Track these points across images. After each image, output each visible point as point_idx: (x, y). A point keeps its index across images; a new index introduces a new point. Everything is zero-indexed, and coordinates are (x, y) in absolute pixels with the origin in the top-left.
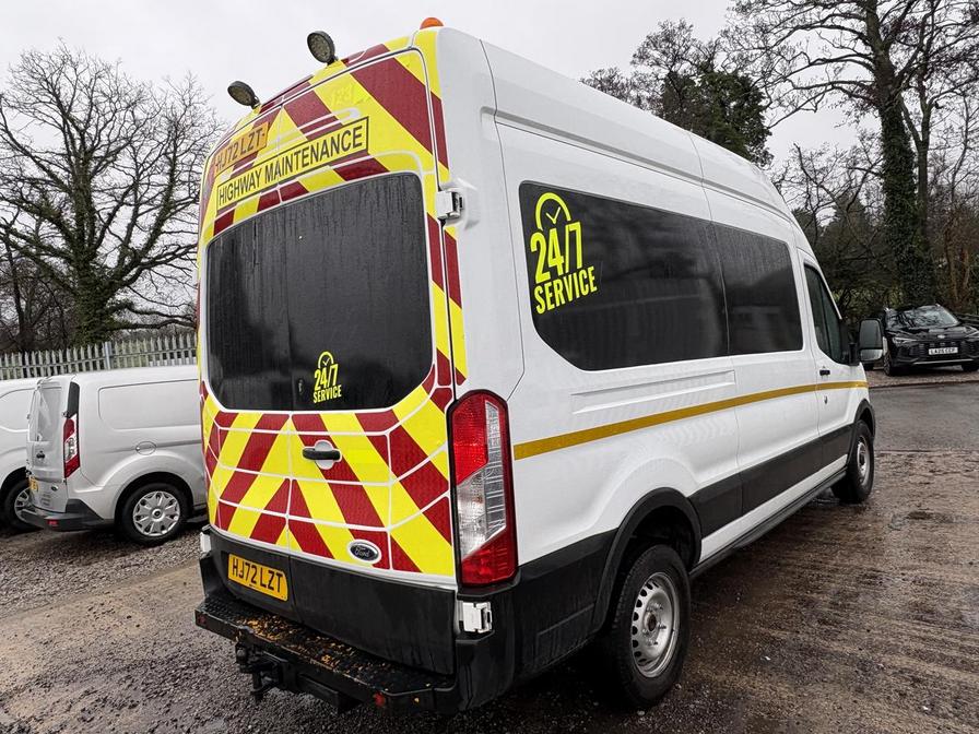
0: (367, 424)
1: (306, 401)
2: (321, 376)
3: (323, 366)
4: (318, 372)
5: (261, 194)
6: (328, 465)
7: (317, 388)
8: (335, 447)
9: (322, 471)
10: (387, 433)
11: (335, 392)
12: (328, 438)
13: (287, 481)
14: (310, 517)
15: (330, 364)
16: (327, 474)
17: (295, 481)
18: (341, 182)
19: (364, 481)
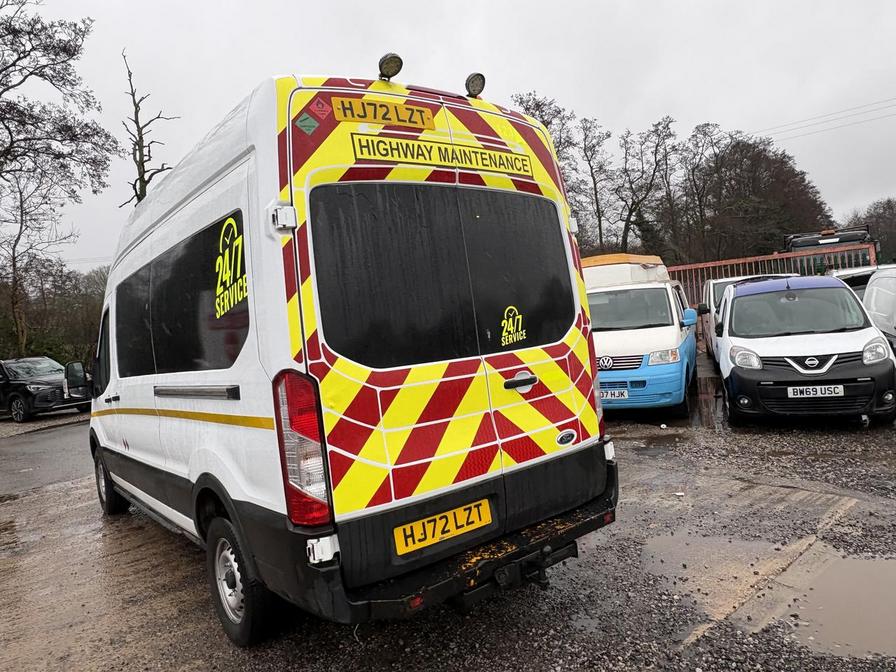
0: (552, 352)
1: (496, 345)
2: (507, 325)
3: (509, 317)
4: (505, 321)
5: (435, 168)
6: (527, 389)
7: (504, 334)
8: (533, 374)
9: (523, 395)
10: (566, 356)
11: (522, 335)
12: (527, 369)
13: (487, 415)
14: (523, 432)
15: (515, 315)
16: (526, 396)
17: (496, 413)
18: (513, 189)
19: (556, 393)
